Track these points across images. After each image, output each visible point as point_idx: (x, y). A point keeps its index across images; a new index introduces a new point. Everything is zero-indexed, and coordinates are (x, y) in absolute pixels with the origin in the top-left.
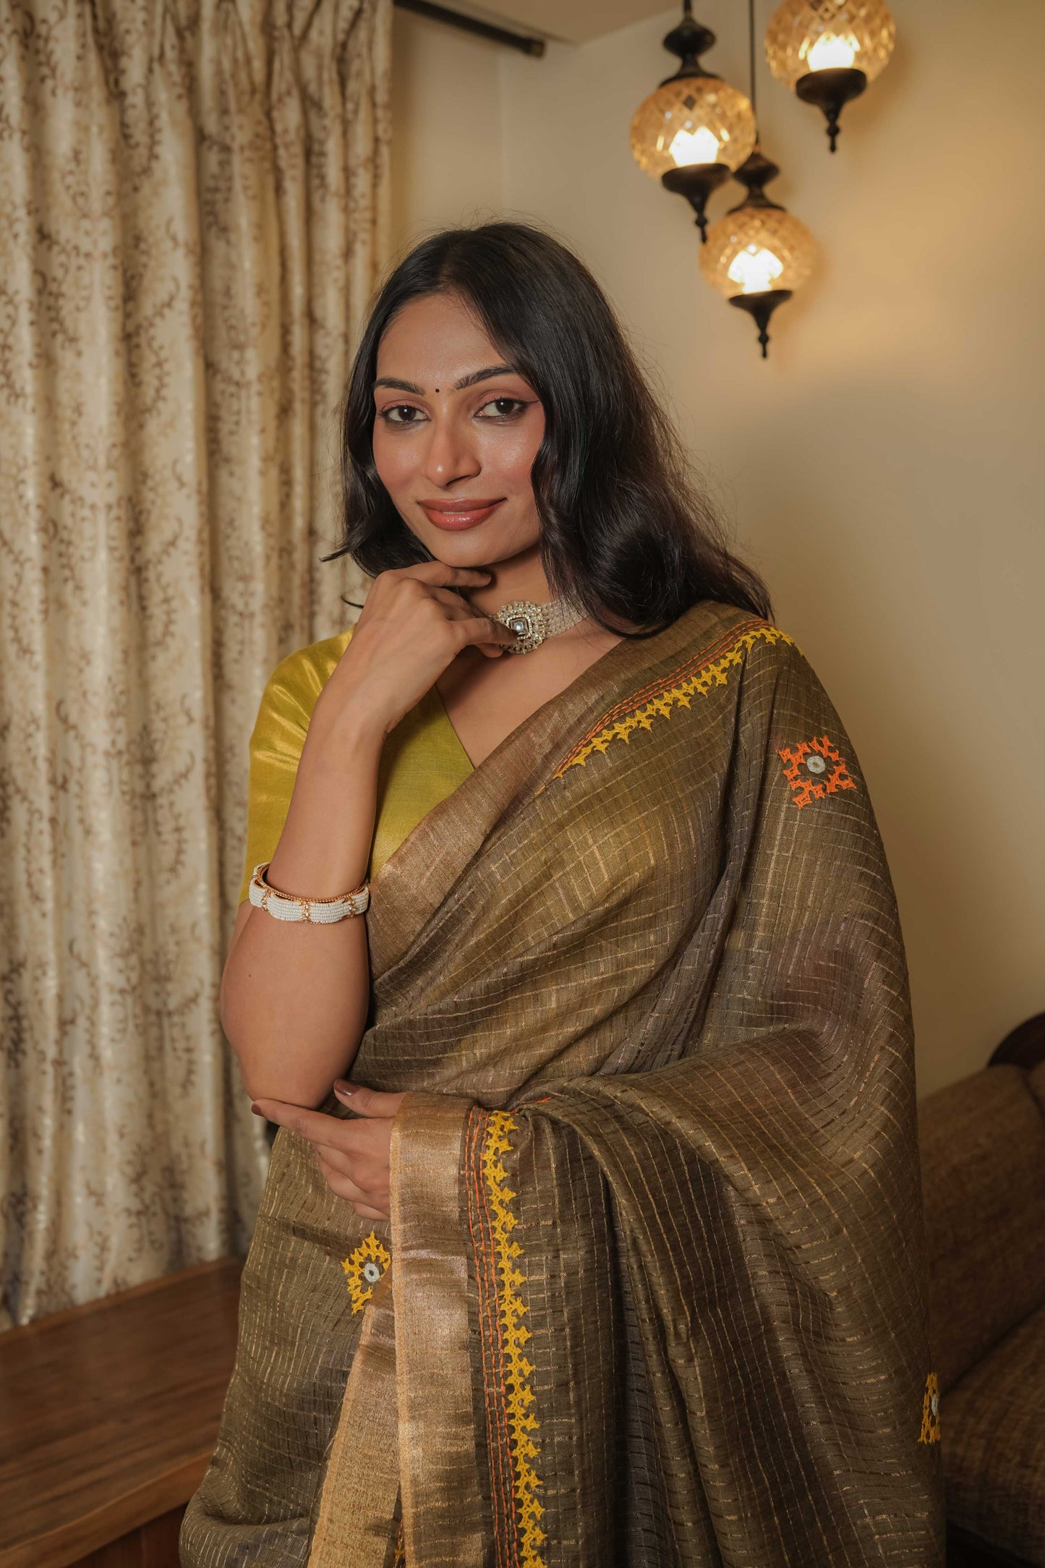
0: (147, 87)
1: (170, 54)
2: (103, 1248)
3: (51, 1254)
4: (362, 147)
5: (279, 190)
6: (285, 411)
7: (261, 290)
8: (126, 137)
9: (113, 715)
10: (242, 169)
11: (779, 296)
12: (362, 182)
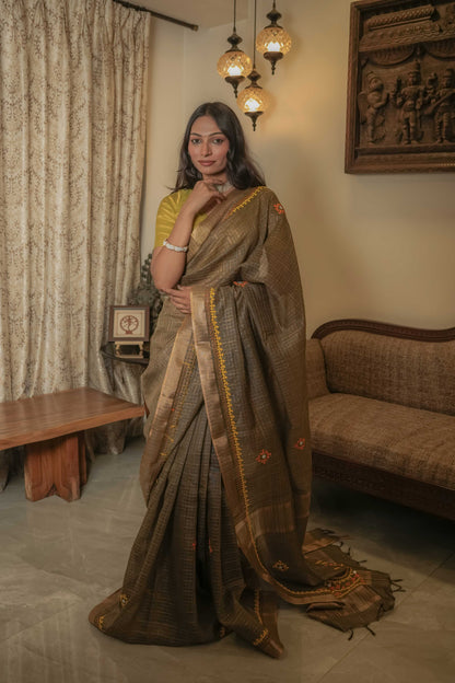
0: (78, 42)
1: (86, 33)
2: (53, 379)
3: (39, 378)
4: (139, 61)
5: (115, 72)
6: (114, 139)
7: (109, 104)
8: (71, 56)
9: (63, 224)
10: (104, 67)
11: (260, 113)
12: (139, 71)
